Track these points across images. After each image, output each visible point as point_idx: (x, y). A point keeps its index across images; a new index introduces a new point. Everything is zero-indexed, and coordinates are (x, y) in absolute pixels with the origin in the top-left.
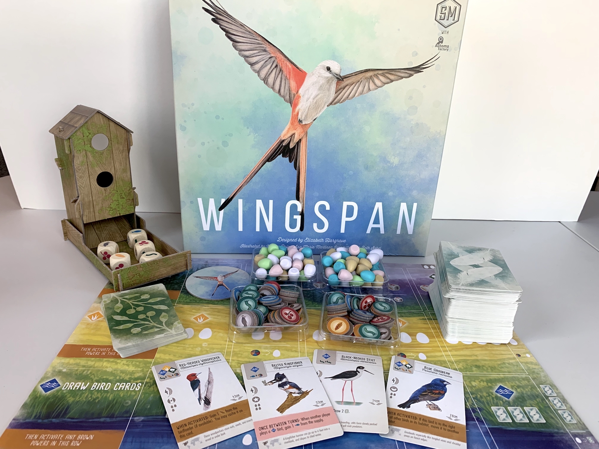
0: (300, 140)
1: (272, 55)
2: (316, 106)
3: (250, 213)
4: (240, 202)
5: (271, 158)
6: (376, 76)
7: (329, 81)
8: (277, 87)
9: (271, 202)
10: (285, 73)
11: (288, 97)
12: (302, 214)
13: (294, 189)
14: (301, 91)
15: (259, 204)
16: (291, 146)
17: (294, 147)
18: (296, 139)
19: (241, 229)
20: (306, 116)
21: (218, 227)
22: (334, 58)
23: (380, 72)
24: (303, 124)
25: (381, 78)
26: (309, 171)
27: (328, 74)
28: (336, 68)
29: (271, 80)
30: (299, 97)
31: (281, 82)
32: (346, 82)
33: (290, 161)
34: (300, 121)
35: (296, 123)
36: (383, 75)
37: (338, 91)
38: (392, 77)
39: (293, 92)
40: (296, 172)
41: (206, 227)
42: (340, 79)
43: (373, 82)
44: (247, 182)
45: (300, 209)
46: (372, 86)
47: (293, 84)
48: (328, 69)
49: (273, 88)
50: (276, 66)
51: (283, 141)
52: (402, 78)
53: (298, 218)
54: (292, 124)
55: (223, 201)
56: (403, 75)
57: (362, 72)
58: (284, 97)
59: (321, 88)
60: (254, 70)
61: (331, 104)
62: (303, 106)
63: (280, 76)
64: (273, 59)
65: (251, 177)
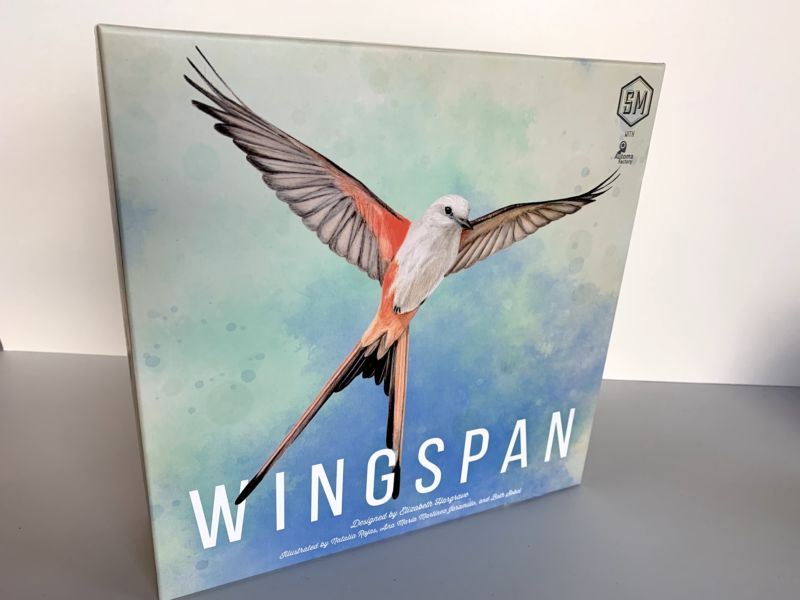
0: (396, 343)
1: (346, 194)
2: (426, 279)
3: (299, 493)
4: (280, 478)
5: (340, 385)
6: (525, 215)
7: (448, 232)
8: (355, 254)
9: (340, 463)
10: (370, 225)
11: (375, 269)
12: (397, 470)
13: (384, 429)
14: (399, 256)
15: (318, 472)
16: (380, 355)
17: (386, 356)
18: (389, 342)
19: (280, 525)
20: (408, 299)
21: (235, 535)
22: (459, 189)
23: (533, 208)
24: (403, 312)
25: (534, 218)
26: (410, 392)
27: (447, 221)
28: (461, 208)
29: (343, 242)
30: (396, 266)
31: (363, 242)
32: (478, 230)
33: (378, 383)
34: (397, 309)
35: (390, 313)
36: (537, 212)
37: (464, 247)
38: (549, 214)
39: (386, 259)
40: (388, 399)
41: (209, 541)
42: (467, 226)
43: (521, 226)
44: (294, 437)
45: (392, 463)
46: (518, 232)
47: (385, 244)
48: (448, 211)
49: (347, 256)
50: (354, 214)
51: (366, 348)
52: (565, 214)
53: (390, 478)
54: (382, 316)
55: (244, 484)
56: (565, 209)
57: (503, 211)
58: (367, 270)
59: (434, 246)
60: (310, 227)
61: (451, 271)
62: (402, 282)
63: (361, 232)
64: (347, 202)
65: (303, 427)
